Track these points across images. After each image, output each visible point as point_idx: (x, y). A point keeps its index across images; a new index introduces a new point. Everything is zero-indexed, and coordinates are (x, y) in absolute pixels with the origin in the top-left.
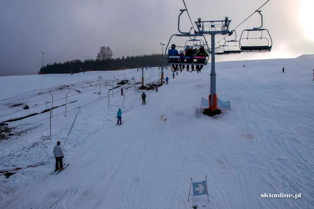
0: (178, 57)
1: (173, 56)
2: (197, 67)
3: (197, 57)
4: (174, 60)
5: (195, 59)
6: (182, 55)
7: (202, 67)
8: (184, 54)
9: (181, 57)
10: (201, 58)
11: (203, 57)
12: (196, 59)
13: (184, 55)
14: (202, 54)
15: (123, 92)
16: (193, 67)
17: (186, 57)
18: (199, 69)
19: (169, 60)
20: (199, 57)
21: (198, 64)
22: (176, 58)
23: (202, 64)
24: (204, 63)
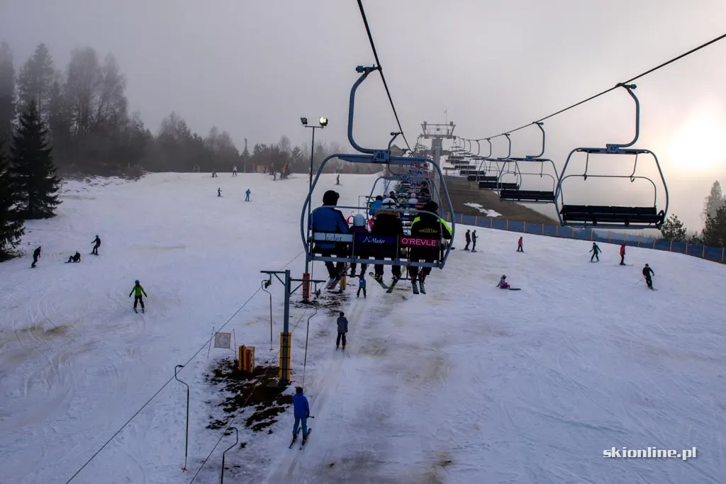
0: (347, 238)
1: (328, 235)
2: (413, 271)
3: (412, 241)
4: (333, 246)
6: (358, 231)
7: (427, 271)
8: (369, 230)
9: (355, 238)
10: (425, 243)
11: (433, 243)
12: (409, 246)
13: (367, 230)
14: (428, 230)
16: (396, 271)
17: (375, 241)
18: (418, 276)
19: (314, 244)
20: (416, 242)
21: (414, 264)
22: (339, 240)
23: (428, 265)
24: (435, 262)
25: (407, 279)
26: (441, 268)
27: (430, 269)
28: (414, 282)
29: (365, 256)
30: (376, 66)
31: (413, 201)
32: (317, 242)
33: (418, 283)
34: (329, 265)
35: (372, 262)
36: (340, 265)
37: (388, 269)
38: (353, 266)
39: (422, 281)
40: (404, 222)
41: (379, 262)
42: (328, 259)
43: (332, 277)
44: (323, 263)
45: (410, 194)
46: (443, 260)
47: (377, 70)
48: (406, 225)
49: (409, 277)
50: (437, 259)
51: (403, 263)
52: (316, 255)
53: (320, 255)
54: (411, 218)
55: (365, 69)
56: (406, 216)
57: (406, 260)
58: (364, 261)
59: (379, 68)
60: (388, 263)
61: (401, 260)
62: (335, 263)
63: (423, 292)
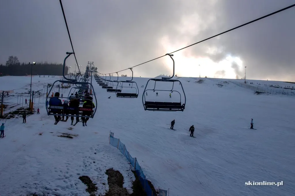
0: (61, 108)
1: (55, 106)
3: (83, 109)
5: (81, 111)
7: (88, 119)
8: (69, 105)
9: (64, 108)
10: (87, 110)
11: (90, 110)
14: (89, 106)
15: (27, 101)
16: (77, 119)
17: (71, 109)
18: (85, 121)
19: (50, 110)
20: (85, 109)
21: (84, 117)
22: (59, 108)
23: (88, 117)
24: (90, 116)
25: (81, 122)
26: (92, 118)
27: (89, 118)
28: (83, 123)
29: (67, 114)
30: (73, 52)
31: (83, 95)
32: (51, 109)
33: (84, 123)
34: (55, 117)
35: (70, 116)
36: (59, 116)
37: (75, 118)
38: (63, 117)
39: (86, 122)
40: (80, 102)
41: (72, 116)
42: (55, 115)
43: (56, 121)
44: (53, 116)
45: (82, 92)
46: (93, 115)
47: (73, 54)
48: (81, 103)
49: (82, 121)
50: (91, 115)
51: (80, 116)
52: (51, 113)
53: (53, 113)
54: (83, 101)
55: (69, 53)
56: (81, 100)
57: (81, 115)
58: (67, 115)
59: (74, 53)
60: (75, 116)
61: (80, 115)
62: (57, 116)
63: (86, 125)
